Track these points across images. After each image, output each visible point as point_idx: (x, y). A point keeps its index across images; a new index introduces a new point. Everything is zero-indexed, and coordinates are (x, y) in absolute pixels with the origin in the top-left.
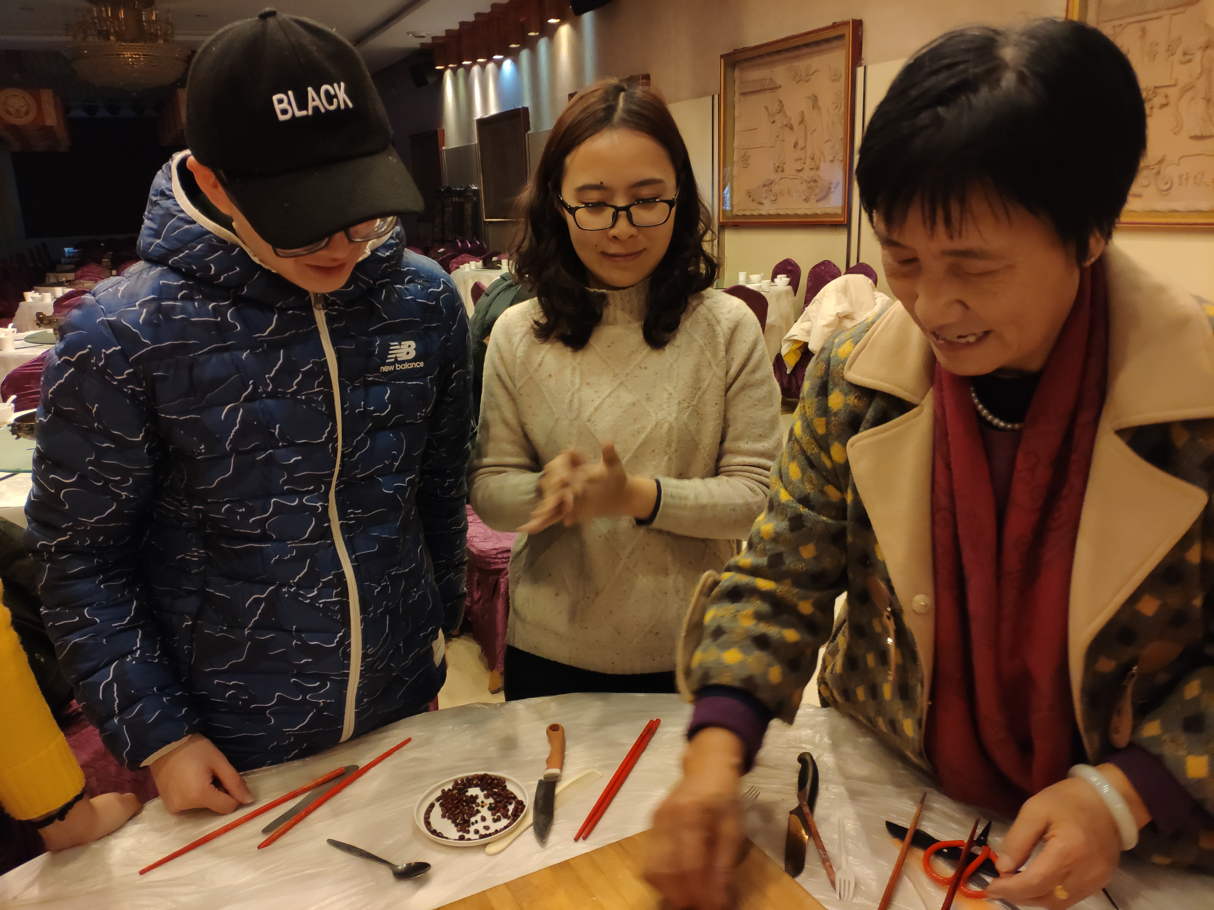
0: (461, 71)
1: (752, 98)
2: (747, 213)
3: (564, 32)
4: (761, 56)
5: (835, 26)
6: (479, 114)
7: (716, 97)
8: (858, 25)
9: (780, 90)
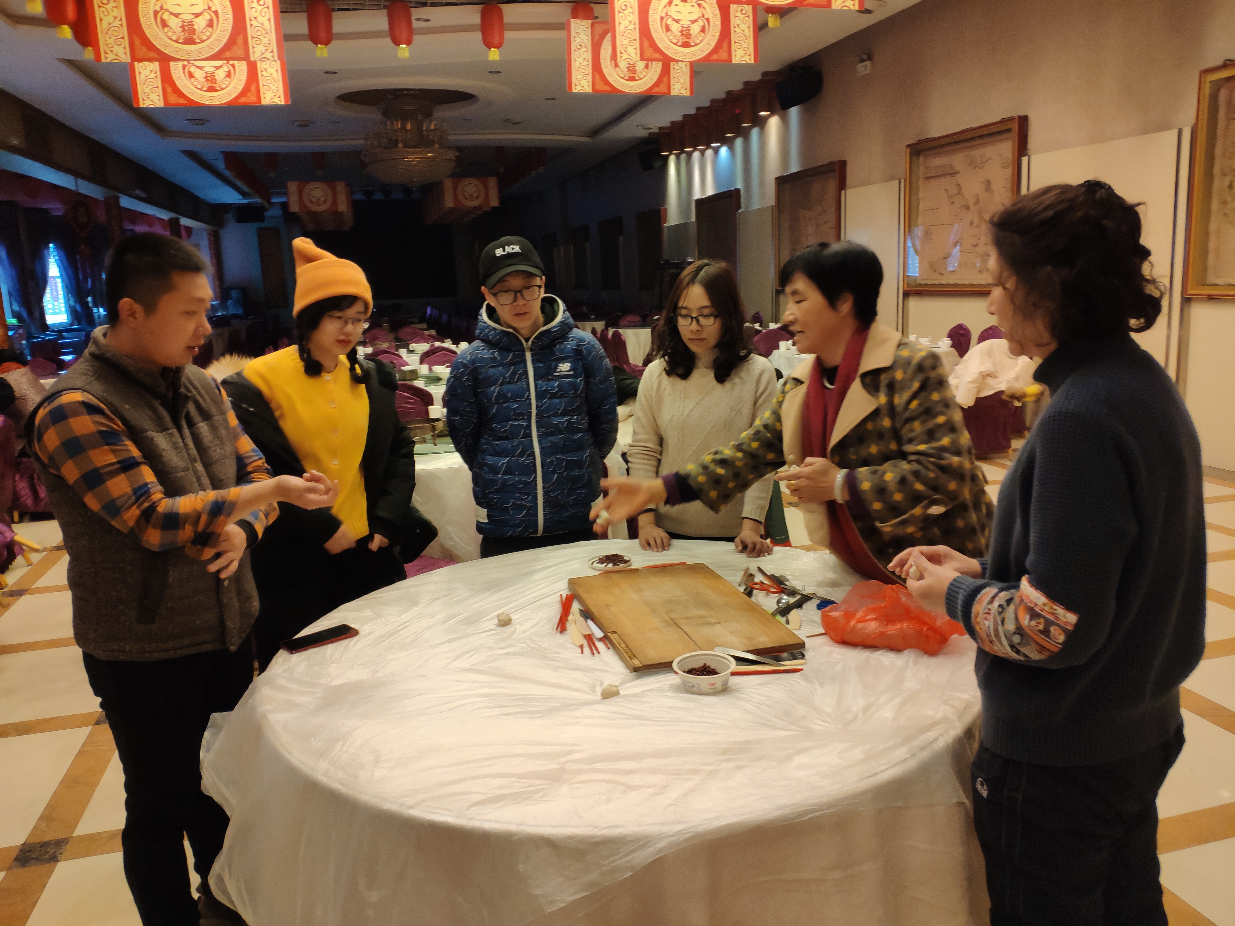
0: (683, 156)
1: (934, 183)
2: (929, 282)
3: (774, 122)
4: (942, 146)
5: (1003, 121)
6: (697, 194)
7: (903, 181)
8: (1023, 121)
9: (959, 175)
